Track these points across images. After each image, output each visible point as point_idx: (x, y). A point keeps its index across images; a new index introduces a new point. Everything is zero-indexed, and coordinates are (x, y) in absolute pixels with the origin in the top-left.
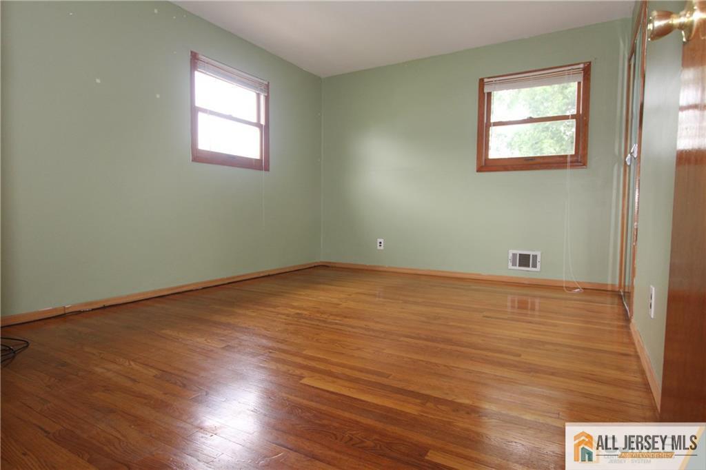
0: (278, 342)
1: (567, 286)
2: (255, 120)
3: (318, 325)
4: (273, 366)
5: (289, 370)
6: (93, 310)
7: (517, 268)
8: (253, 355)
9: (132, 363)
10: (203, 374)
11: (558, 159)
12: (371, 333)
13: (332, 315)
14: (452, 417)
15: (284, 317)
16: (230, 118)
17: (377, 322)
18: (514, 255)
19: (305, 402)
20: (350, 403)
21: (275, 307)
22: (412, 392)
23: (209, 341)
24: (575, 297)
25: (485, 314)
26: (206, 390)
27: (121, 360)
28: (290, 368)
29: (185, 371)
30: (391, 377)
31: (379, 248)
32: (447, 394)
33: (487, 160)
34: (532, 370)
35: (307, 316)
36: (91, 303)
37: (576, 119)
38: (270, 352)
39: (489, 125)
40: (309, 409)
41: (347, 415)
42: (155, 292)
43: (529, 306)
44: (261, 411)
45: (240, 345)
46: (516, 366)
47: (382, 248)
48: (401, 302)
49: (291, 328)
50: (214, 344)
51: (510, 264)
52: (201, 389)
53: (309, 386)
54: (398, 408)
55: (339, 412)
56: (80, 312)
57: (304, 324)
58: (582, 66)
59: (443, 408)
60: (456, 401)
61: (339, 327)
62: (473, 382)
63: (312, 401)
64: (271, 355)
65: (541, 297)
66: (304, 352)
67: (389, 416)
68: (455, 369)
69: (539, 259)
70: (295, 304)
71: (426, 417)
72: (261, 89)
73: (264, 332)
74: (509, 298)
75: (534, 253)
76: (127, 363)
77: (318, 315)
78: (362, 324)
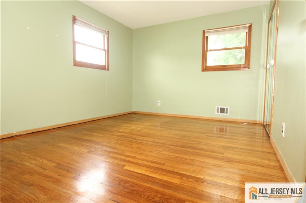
0: (113, 149)
1: (241, 121)
2: (103, 48)
3: (131, 141)
4: (111, 160)
5: (118, 163)
6: (27, 134)
7: (219, 113)
8: (102, 155)
9: (44, 160)
10: (78, 165)
11: (237, 66)
12: (156, 144)
13: (138, 136)
14: (195, 185)
15: (116, 137)
16: (91, 46)
17: (159, 139)
18: (218, 108)
19: (126, 178)
20: (147, 178)
21: (112, 132)
22: (176, 172)
23: (81, 149)
24: (245, 126)
25: (207, 134)
26: (79, 173)
27: (39, 158)
28: (119, 161)
29: (69, 164)
30: (166, 165)
31: (158, 105)
32: (192, 173)
33: (206, 66)
34: (230, 161)
35: (127, 136)
36: (26, 131)
37: (245, 48)
38: (109, 154)
39: (207, 51)
40: (128, 182)
41: (146, 184)
42: (56, 125)
43: (224, 130)
44: (105, 183)
45: (96, 150)
46: (222, 159)
47: (160, 105)
48: (168, 129)
49: (119, 142)
50: (84, 150)
51: (216, 112)
52: (77, 173)
53: (128, 170)
54: (170, 180)
55: (142, 183)
56: (20, 135)
57: (125, 140)
58: (248, 25)
59: (191, 180)
60: (196, 176)
61: (141, 141)
62: (203, 167)
63: (129, 178)
64: (110, 155)
65: (229, 126)
66: (125, 154)
67: (166, 185)
68: (195, 161)
69: (228, 110)
70: (121, 130)
71: (183, 185)
72: (106, 34)
73: (107, 144)
74: (216, 127)
75: (227, 107)
76: (41, 160)
77: (132, 136)
78: (152, 140)
